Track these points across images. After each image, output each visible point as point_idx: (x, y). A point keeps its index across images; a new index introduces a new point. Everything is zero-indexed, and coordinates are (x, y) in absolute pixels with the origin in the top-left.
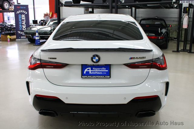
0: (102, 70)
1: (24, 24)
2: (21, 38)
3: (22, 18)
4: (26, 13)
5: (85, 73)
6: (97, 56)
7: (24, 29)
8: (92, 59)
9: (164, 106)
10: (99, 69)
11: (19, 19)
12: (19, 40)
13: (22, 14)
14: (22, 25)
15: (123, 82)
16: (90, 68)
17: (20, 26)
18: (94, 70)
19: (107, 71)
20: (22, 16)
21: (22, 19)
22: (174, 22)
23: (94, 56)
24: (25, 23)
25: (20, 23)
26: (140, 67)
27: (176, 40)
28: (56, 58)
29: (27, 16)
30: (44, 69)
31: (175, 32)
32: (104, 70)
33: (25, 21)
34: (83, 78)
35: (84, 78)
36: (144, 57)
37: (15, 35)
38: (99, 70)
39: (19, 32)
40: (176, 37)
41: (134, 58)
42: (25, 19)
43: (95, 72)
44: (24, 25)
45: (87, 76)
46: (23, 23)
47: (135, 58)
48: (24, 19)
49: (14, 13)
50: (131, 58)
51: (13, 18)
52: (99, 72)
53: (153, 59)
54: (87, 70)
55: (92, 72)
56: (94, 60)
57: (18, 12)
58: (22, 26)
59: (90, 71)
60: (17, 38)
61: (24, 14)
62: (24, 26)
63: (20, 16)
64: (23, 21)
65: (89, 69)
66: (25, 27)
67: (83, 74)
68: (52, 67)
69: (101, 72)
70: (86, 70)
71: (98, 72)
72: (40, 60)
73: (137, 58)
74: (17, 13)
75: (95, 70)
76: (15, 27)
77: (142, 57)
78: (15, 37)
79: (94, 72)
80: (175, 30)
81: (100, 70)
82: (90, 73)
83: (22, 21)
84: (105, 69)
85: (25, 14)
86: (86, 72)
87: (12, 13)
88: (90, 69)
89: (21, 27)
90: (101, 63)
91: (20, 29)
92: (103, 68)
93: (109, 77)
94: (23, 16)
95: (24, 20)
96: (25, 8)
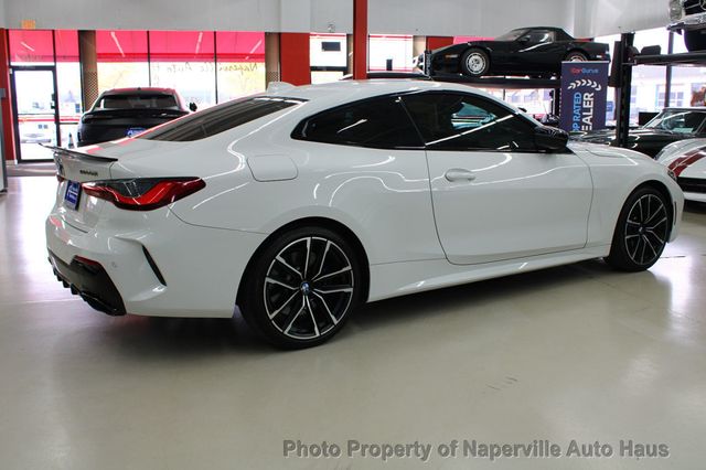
1: (589, 122)
4: (600, 88)
11: (575, 107)
13: (583, 90)
14: (581, 124)
17: (575, 126)
20: (585, 99)
21: (584, 106)
24: (591, 120)
25: (576, 119)
29: (601, 99)
33: (591, 113)
42: (592, 106)
44: (586, 124)
46: (584, 120)
48: (588, 106)
58: (581, 129)
61: (590, 90)
63: (578, 96)
64: (584, 114)
83: (581, 112)
85: (595, 92)
94: (588, 97)
95: (588, 110)
96: (596, 71)
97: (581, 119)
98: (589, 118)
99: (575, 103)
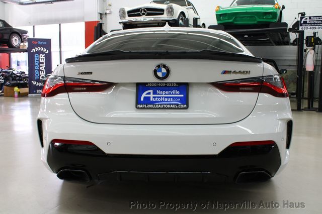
0: (172, 94)
1: (43, 69)
2: (36, 93)
3: (39, 60)
4: (47, 52)
5: (142, 99)
6: (164, 66)
7: (43, 77)
8: (155, 72)
9: (286, 165)
10: (167, 92)
11: (36, 62)
12: (34, 95)
13: (39, 52)
14: (39, 70)
15: (212, 115)
16: (151, 91)
17: (37, 72)
18: (158, 94)
19: (182, 96)
20: (40, 57)
21: (41, 61)
22: (291, 67)
23: (159, 66)
24: (45, 68)
25: (36, 68)
26: (241, 89)
27: (295, 96)
28: (91, 73)
29: (48, 58)
30: (70, 94)
31: (292, 83)
32: (177, 94)
33: (44, 65)
34: (139, 108)
35: (141, 108)
36: (247, 72)
37: (27, 87)
38: (168, 94)
39: (34, 83)
40: (294, 92)
41: (229, 72)
42: (44, 61)
43: (160, 97)
44: (42, 71)
45: (147, 105)
46: (41, 68)
47: (231, 72)
48: (42, 61)
49: (27, 53)
50: (225, 72)
51: (25, 63)
52: (167, 97)
53: (263, 77)
54: (146, 94)
55: (155, 97)
56: (160, 74)
57: (34, 50)
58: (39, 73)
59: (152, 96)
60: (30, 92)
61: (43, 53)
62: (43, 73)
63: (37, 56)
64: (41, 65)
65: (149, 93)
66: (45, 74)
67: (138, 102)
68: (85, 89)
69: (171, 97)
70: (144, 95)
71: (165, 97)
72: (64, 78)
73: (235, 72)
74: (32, 51)
75: (160, 94)
76: (27, 76)
77: (244, 72)
78: (26, 90)
79: (158, 97)
80: (293, 81)
81: (170, 94)
82: (151, 100)
83: (39, 64)
84: (178, 92)
85: (45, 54)
86: (145, 97)
87: (25, 53)
88: (152, 93)
89: (37, 75)
90: (171, 79)
91: (36, 78)
92: (175, 92)
93: (185, 106)
94: (42, 56)
95: (42, 63)
96: (45, 43)
97: (39, 68)
98: (43, 67)
99: (35, 59)
